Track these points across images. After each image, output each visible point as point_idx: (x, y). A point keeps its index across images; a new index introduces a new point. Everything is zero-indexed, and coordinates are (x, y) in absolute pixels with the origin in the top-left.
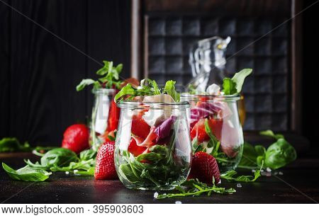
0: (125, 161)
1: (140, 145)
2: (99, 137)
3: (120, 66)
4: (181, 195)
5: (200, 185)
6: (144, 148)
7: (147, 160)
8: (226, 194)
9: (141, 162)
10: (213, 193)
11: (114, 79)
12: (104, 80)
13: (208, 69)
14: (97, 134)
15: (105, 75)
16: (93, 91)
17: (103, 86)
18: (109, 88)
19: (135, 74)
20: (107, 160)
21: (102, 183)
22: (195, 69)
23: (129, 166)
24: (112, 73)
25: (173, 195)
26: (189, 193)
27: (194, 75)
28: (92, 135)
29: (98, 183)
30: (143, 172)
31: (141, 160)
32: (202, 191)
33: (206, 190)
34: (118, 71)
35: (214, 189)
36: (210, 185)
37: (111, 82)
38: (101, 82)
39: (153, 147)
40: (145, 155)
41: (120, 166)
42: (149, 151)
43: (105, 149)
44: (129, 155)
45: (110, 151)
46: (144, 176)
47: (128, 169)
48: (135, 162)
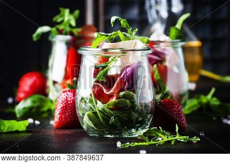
0: (91, 108)
1: (108, 93)
2: (57, 85)
3: (77, 12)
4: (144, 144)
5: (163, 134)
6: (111, 96)
7: (116, 107)
8: (190, 142)
10: (177, 141)
11: (71, 26)
12: (61, 27)
13: (164, 14)
14: (55, 82)
15: (62, 22)
16: (50, 38)
17: (60, 32)
18: (66, 34)
19: (90, 21)
20: (66, 108)
21: (62, 132)
22: (152, 15)
23: (95, 113)
24: (69, 20)
25: (136, 144)
26: (152, 142)
27: (150, 20)
28: (50, 83)
29: (58, 132)
30: (112, 119)
31: (111, 107)
32: (166, 139)
33: (170, 138)
34: (75, 17)
35: (178, 137)
36: (174, 133)
37: (68, 29)
38: (58, 30)
39: (122, 94)
40: (114, 102)
41: (86, 114)
42: (117, 98)
43: (65, 97)
44: (96, 102)
45: (69, 99)
46: (113, 123)
47: (94, 117)
48: (103, 109)
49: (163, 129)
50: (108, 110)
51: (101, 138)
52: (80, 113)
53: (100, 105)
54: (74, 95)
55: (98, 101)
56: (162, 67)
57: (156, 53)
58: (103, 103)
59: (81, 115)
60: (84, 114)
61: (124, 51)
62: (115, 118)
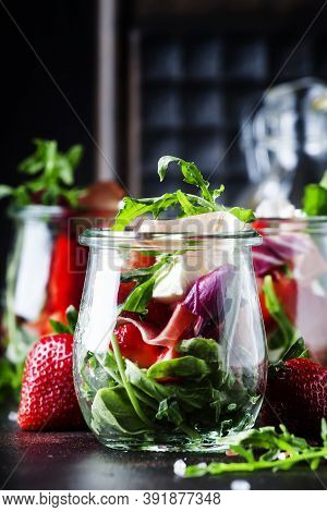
0: (111, 378)
1: (152, 342)
2: (26, 328)
3: (76, 151)
6: (160, 350)
7: (173, 377)
9: (159, 381)
10: (324, 462)
11: (61, 183)
12: (37, 186)
13: (288, 159)
14: (21, 321)
15: (41, 173)
16: (11, 212)
17: (36, 199)
18: (50, 203)
19: (106, 171)
20: (49, 381)
21: (38, 438)
22: (257, 162)
23: (121, 392)
24: (57, 169)
26: (263, 464)
28: (7, 323)
30: (163, 406)
31: (160, 376)
32: (295, 456)
33: (306, 455)
34: (71, 162)
35: (326, 451)
37: (54, 190)
38: (29, 191)
39: (187, 344)
40: (169, 364)
41: (99, 393)
42: (176, 354)
43: (45, 353)
44: (124, 364)
45: (57, 358)
46: (164, 417)
47: (118, 401)
48: (142, 382)
49: (290, 431)
50: (153, 385)
51: (135, 455)
52: (82, 391)
53: (132, 372)
54: (69, 349)
55: (127, 361)
56: (285, 283)
57: (269, 248)
58: (140, 367)
59: (86, 395)
60: (92, 394)
61: (193, 240)
62: (169, 403)
